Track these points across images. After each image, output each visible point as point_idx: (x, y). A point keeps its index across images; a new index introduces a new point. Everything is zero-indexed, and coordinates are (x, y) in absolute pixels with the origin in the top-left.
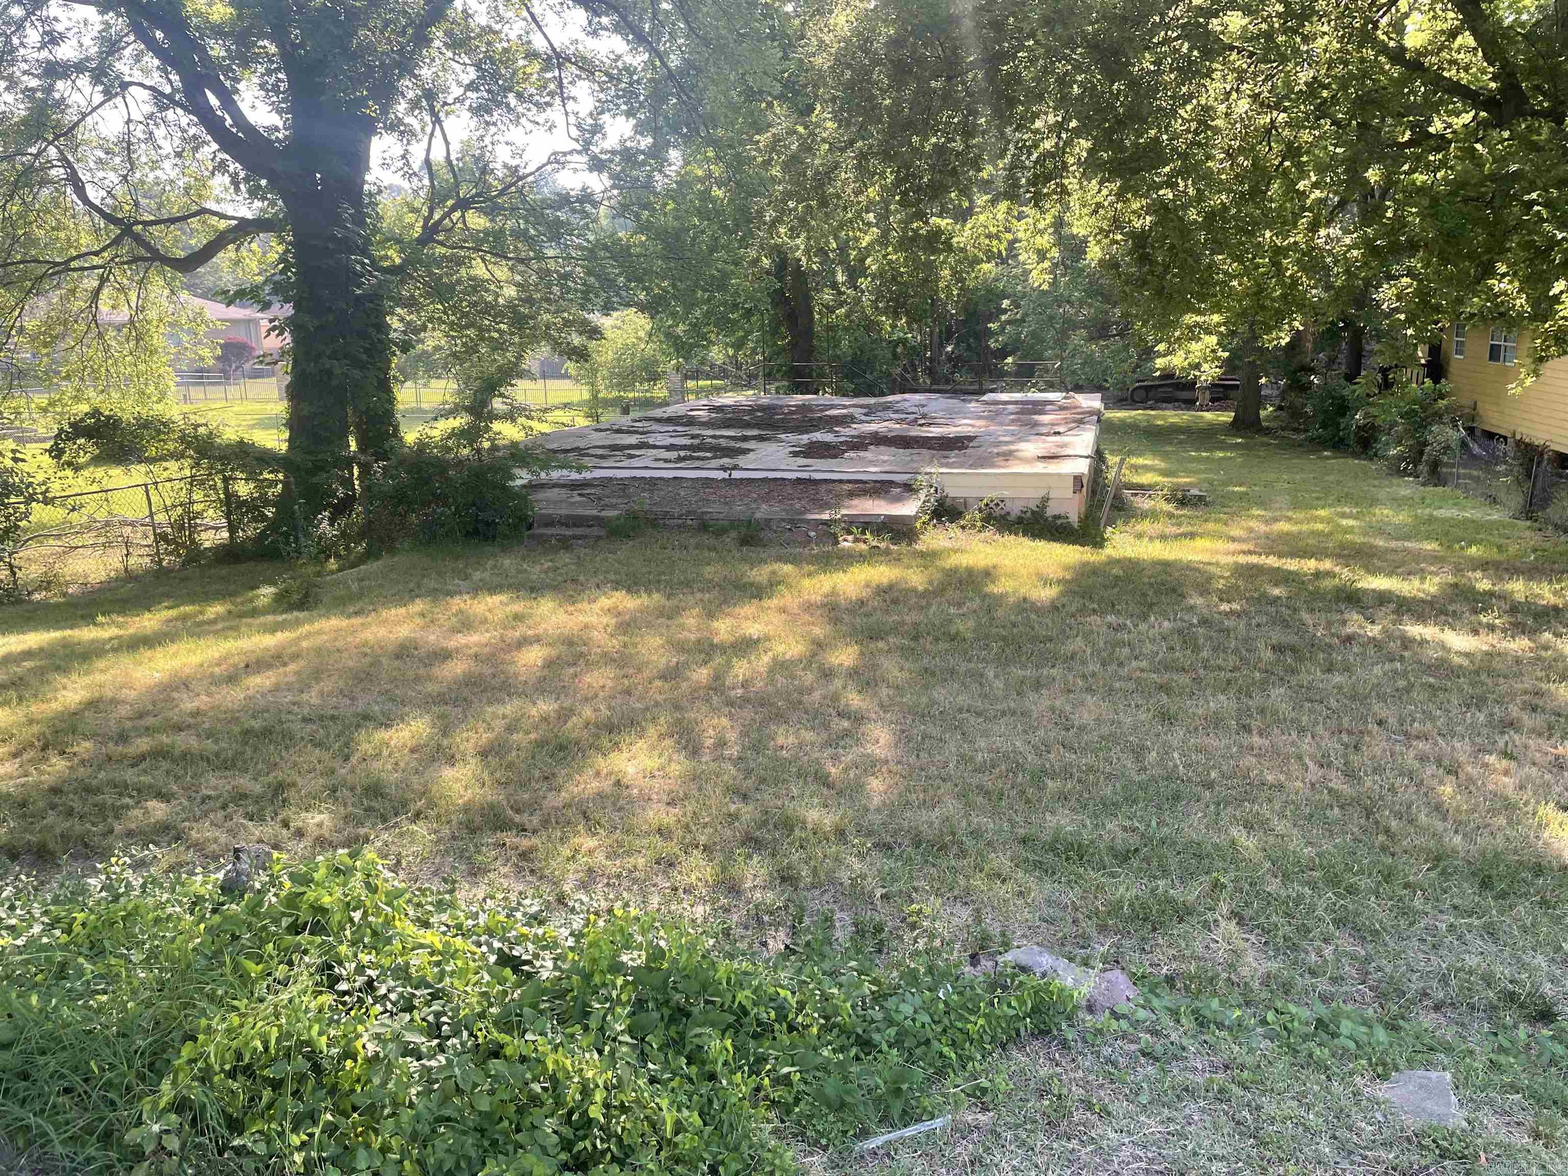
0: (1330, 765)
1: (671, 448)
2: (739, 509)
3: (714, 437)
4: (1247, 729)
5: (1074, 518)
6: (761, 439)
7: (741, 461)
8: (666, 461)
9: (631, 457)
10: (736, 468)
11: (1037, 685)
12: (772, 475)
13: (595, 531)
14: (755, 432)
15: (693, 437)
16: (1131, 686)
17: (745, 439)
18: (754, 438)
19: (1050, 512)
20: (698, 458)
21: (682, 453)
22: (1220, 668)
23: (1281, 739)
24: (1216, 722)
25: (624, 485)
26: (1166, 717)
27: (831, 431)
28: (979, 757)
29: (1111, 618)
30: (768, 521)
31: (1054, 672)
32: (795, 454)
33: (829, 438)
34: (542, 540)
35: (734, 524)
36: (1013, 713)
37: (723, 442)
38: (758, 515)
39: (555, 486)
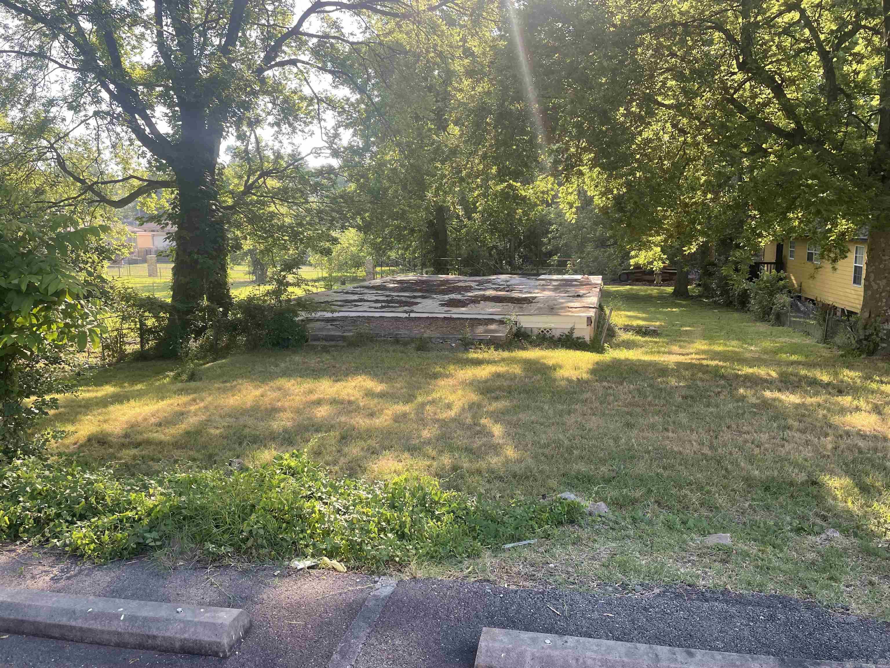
0: (703, 444)
1: (377, 301)
2: (416, 332)
3: (398, 296)
4: (667, 430)
5: (587, 339)
6: (423, 297)
7: (415, 308)
8: (375, 308)
9: (356, 306)
10: (412, 311)
11: (569, 413)
12: (430, 315)
13: (341, 343)
14: (420, 294)
15: (387, 296)
16: (614, 412)
17: (415, 297)
18: (419, 297)
19: (575, 335)
20: (392, 307)
21: (384, 304)
22: (656, 405)
23: (682, 434)
24: (652, 427)
25: (354, 320)
26: (629, 425)
27: (460, 294)
28: (542, 442)
29: (605, 384)
30: (430, 338)
31: (577, 407)
32: (442, 305)
33: (459, 297)
34: (313, 348)
35: (412, 340)
36: (558, 424)
37: (403, 299)
38: (425, 335)
39: (318, 320)
